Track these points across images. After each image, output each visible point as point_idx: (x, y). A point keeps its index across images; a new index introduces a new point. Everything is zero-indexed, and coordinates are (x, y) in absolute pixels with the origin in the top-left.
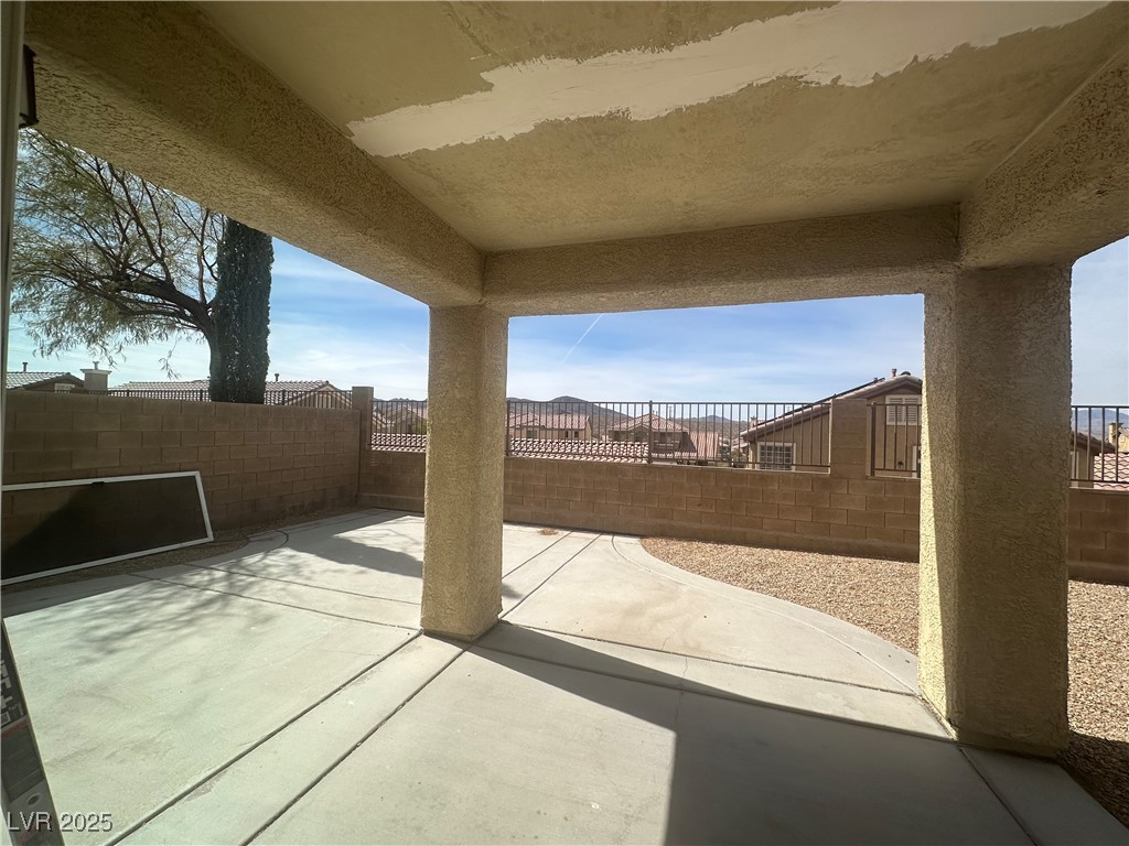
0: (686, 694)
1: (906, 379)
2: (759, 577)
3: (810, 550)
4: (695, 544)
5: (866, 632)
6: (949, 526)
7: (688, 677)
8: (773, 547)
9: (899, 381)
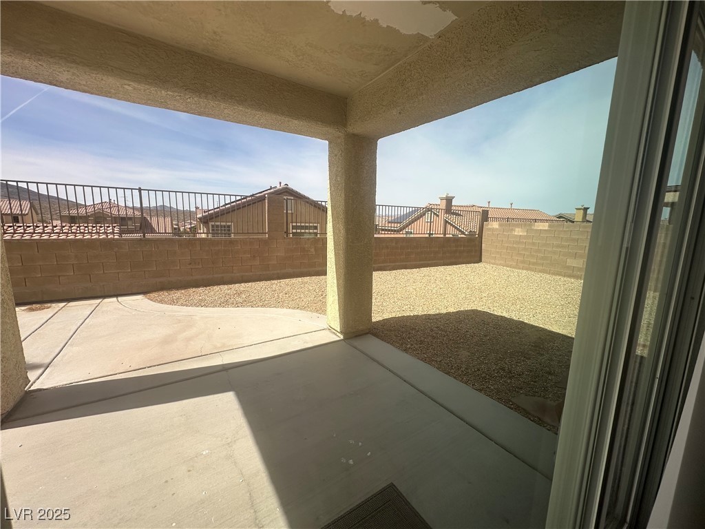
0: (230, 371)
1: (287, 188)
2: (240, 300)
3: (260, 280)
4: (191, 290)
5: (298, 311)
6: (341, 252)
7: (226, 362)
8: (240, 282)
9: (283, 188)
